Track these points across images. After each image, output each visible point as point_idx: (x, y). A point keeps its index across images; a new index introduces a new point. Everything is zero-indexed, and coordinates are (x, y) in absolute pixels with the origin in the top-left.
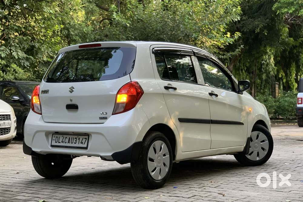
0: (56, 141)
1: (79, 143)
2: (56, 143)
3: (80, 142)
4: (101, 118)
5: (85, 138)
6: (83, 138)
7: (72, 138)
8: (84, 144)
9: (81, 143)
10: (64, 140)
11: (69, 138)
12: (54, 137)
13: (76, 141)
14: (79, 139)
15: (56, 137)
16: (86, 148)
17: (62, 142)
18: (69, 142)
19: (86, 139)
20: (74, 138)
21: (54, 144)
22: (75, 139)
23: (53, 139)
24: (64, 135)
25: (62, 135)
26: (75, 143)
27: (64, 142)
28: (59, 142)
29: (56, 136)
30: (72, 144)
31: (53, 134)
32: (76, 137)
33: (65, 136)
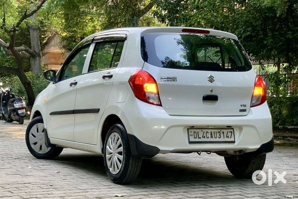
0: (195, 137)
1: (224, 138)
2: (195, 139)
3: (225, 136)
4: (241, 111)
5: (230, 132)
6: (228, 132)
7: (214, 132)
8: (231, 138)
9: (227, 137)
10: (205, 135)
11: (211, 132)
12: (191, 132)
13: (220, 135)
14: (223, 133)
15: (194, 132)
16: (234, 142)
17: (203, 137)
18: (212, 137)
19: (232, 133)
20: (216, 132)
21: (192, 139)
22: (218, 133)
23: (190, 134)
24: (202, 130)
25: (201, 130)
26: (220, 138)
27: (206, 137)
28: (199, 138)
29: (193, 130)
30: (217, 139)
31: (188, 129)
32: (219, 130)
33: (205, 131)
